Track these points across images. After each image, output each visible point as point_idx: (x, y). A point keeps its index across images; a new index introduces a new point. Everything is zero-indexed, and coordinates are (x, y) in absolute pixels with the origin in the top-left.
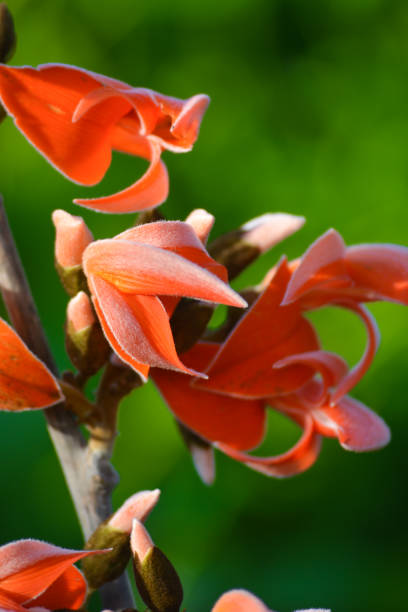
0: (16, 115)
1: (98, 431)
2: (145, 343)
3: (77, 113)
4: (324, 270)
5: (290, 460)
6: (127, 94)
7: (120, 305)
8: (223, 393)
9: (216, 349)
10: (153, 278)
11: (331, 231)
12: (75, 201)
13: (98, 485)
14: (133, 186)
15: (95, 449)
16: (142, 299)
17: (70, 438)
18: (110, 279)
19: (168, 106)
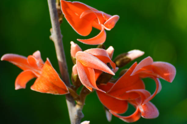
0: (65, 14)
1: (79, 103)
2: (88, 81)
3: (81, 16)
4: (144, 67)
5: (131, 118)
6: (95, 13)
7: (82, 70)
8: (114, 97)
9: (113, 85)
10: (91, 63)
11: (149, 57)
12: (78, 40)
13: (77, 117)
14: (94, 38)
15: (77, 107)
16: (89, 69)
17: (71, 103)
18: (81, 62)
19: (106, 17)
